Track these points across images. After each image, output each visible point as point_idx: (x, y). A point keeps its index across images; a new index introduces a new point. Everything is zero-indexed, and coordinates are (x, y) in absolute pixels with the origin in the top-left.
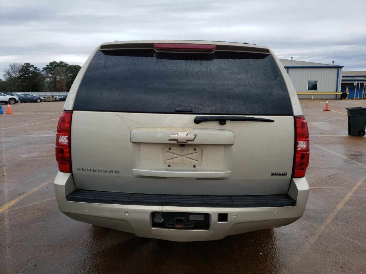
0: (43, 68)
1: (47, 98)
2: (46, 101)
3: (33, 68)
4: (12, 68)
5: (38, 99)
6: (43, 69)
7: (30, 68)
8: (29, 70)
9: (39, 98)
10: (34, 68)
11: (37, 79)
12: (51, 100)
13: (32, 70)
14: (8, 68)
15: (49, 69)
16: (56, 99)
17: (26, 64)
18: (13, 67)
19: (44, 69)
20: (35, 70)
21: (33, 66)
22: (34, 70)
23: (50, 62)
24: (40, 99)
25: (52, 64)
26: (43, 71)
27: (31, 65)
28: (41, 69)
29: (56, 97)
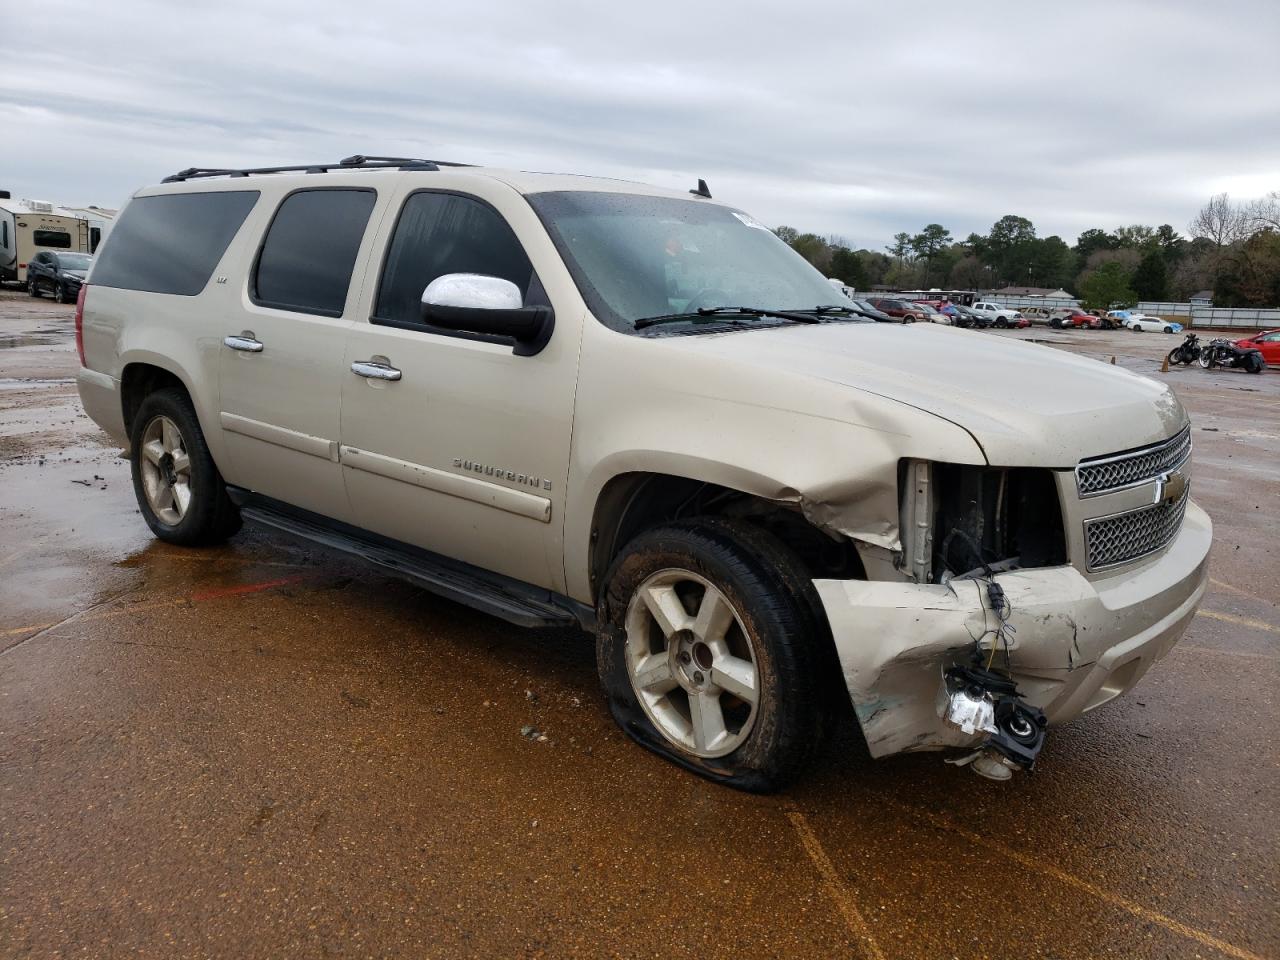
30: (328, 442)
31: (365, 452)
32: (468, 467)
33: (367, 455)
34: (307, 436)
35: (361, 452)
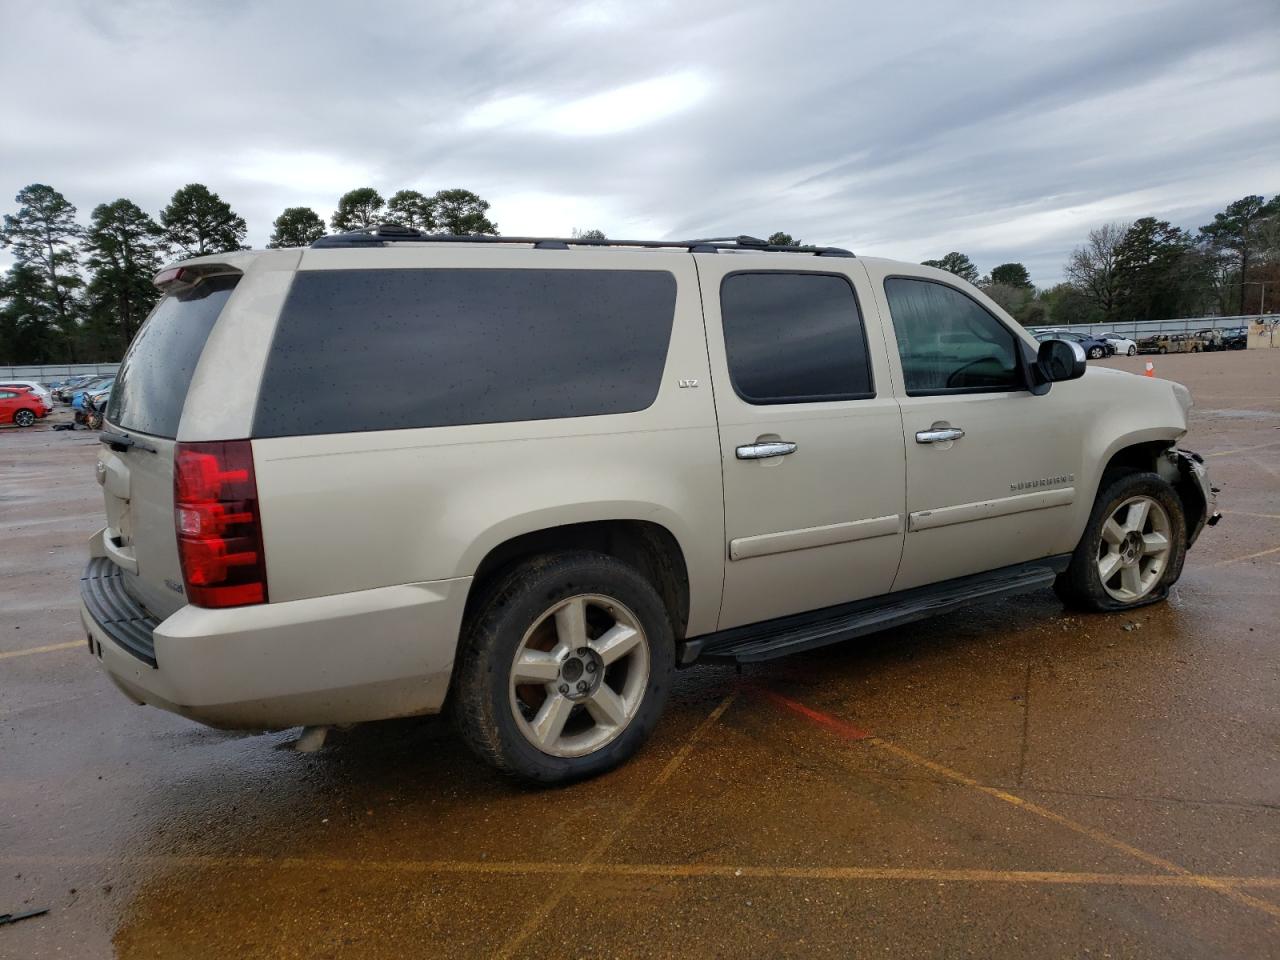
0: (1201, 229)
1: (1173, 341)
2: (1166, 353)
3: (1165, 232)
4: (1097, 243)
5: (1094, 347)
6: (1200, 234)
7: (1153, 234)
8: (1151, 241)
9: (1100, 344)
10: (1169, 233)
11: (1173, 273)
12: (1190, 348)
13: (1159, 243)
14: (1085, 244)
15: (1225, 228)
16: (1212, 341)
17: (1141, 221)
18: (1099, 239)
19: (1206, 230)
20: (1172, 242)
21: (1164, 225)
22: (1167, 241)
23: (1231, 203)
24: (1102, 348)
25: (1239, 207)
26: (1200, 239)
27: (1159, 224)
28: (1195, 233)
29: (1215, 333)
30: (896, 516)
31: (936, 511)
32: (1020, 487)
33: (938, 512)
34: (870, 520)
35: (932, 511)
